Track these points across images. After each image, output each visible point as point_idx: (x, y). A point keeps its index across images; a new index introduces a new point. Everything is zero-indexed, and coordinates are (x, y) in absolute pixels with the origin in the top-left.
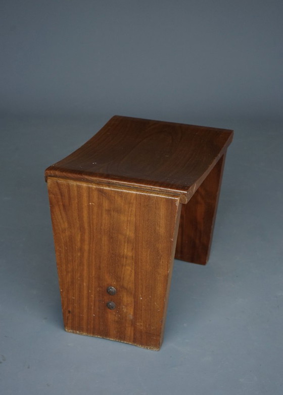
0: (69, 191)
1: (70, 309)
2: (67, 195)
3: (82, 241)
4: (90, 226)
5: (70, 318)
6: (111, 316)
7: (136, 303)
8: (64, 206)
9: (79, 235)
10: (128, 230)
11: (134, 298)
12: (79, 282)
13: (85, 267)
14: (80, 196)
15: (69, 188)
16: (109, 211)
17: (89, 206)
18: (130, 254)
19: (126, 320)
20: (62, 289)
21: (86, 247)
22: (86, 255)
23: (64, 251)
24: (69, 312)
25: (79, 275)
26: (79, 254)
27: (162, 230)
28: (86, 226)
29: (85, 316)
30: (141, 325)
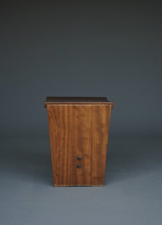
0: (58, 109)
1: (57, 173)
2: (57, 112)
3: (65, 134)
4: (68, 126)
5: (57, 178)
6: (79, 172)
7: (92, 162)
8: (55, 117)
9: (63, 132)
10: (88, 125)
11: (91, 160)
12: (62, 157)
13: (66, 148)
14: (63, 111)
15: (58, 108)
16: (78, 117)
17: (68, 115)
18: (89, 137)
19: (87, 173)
20: (53, 163)
21: (66, 137)
22: (66, 141)
23: (55, 141)
24: (57, 175)
25: (62, 153)
26: (63, 141)
27: (104, 121)
28: (67, 126)
29: (65, 175)
30: (95, 174)
